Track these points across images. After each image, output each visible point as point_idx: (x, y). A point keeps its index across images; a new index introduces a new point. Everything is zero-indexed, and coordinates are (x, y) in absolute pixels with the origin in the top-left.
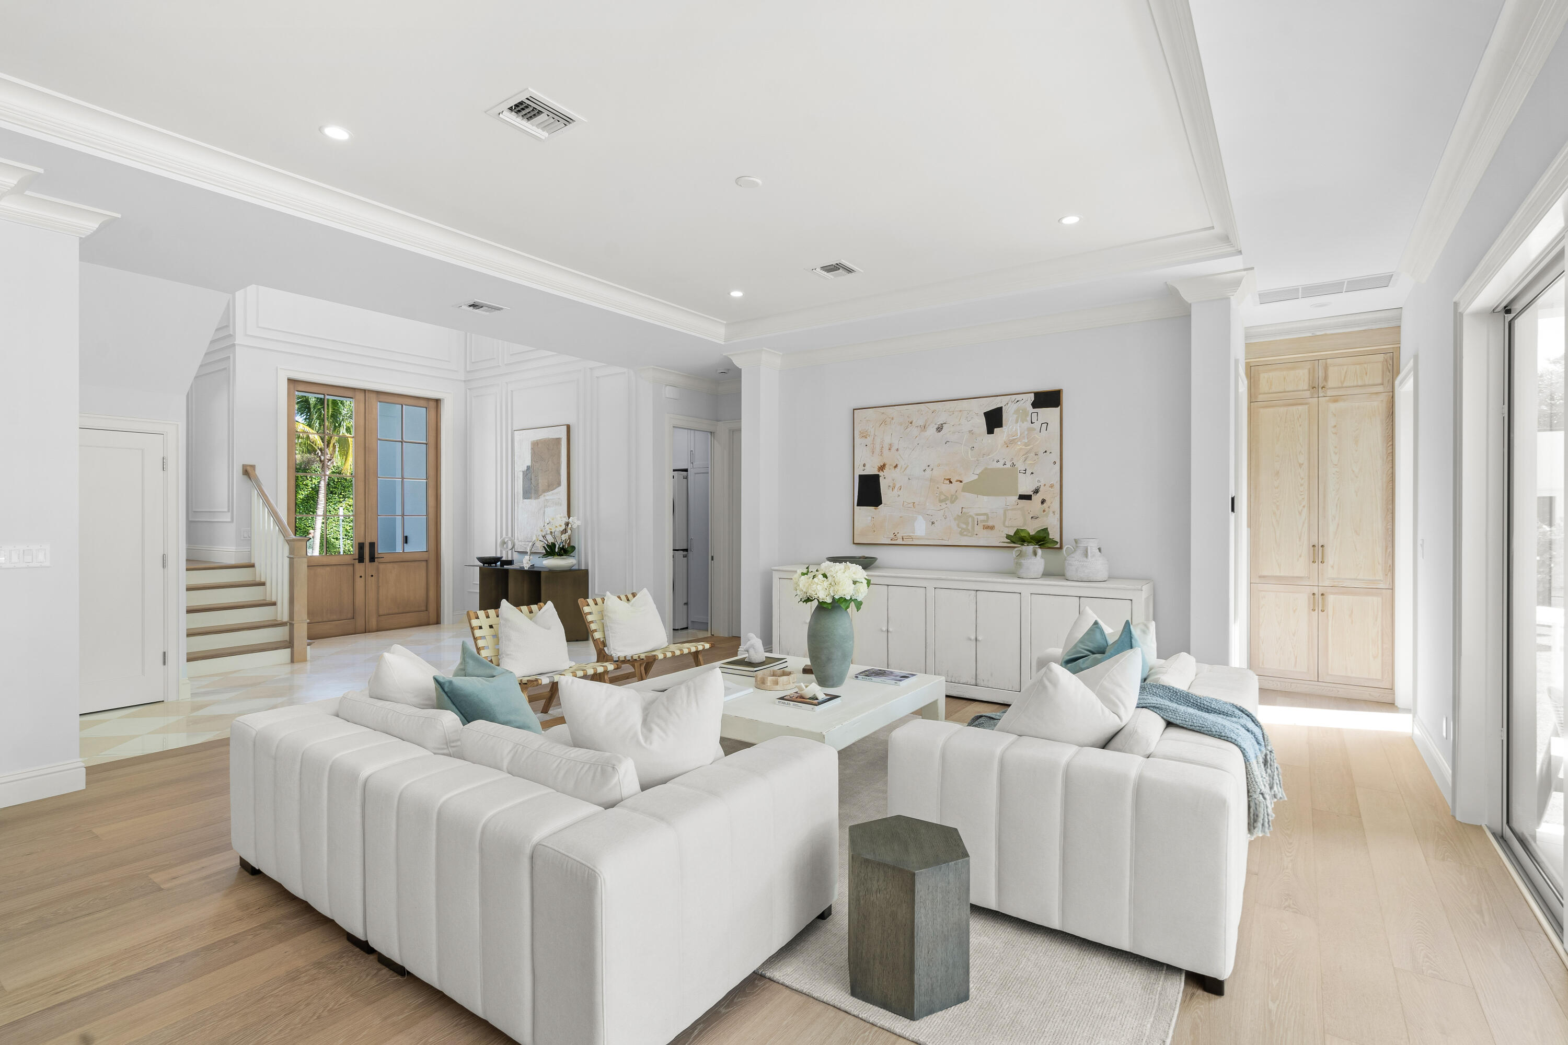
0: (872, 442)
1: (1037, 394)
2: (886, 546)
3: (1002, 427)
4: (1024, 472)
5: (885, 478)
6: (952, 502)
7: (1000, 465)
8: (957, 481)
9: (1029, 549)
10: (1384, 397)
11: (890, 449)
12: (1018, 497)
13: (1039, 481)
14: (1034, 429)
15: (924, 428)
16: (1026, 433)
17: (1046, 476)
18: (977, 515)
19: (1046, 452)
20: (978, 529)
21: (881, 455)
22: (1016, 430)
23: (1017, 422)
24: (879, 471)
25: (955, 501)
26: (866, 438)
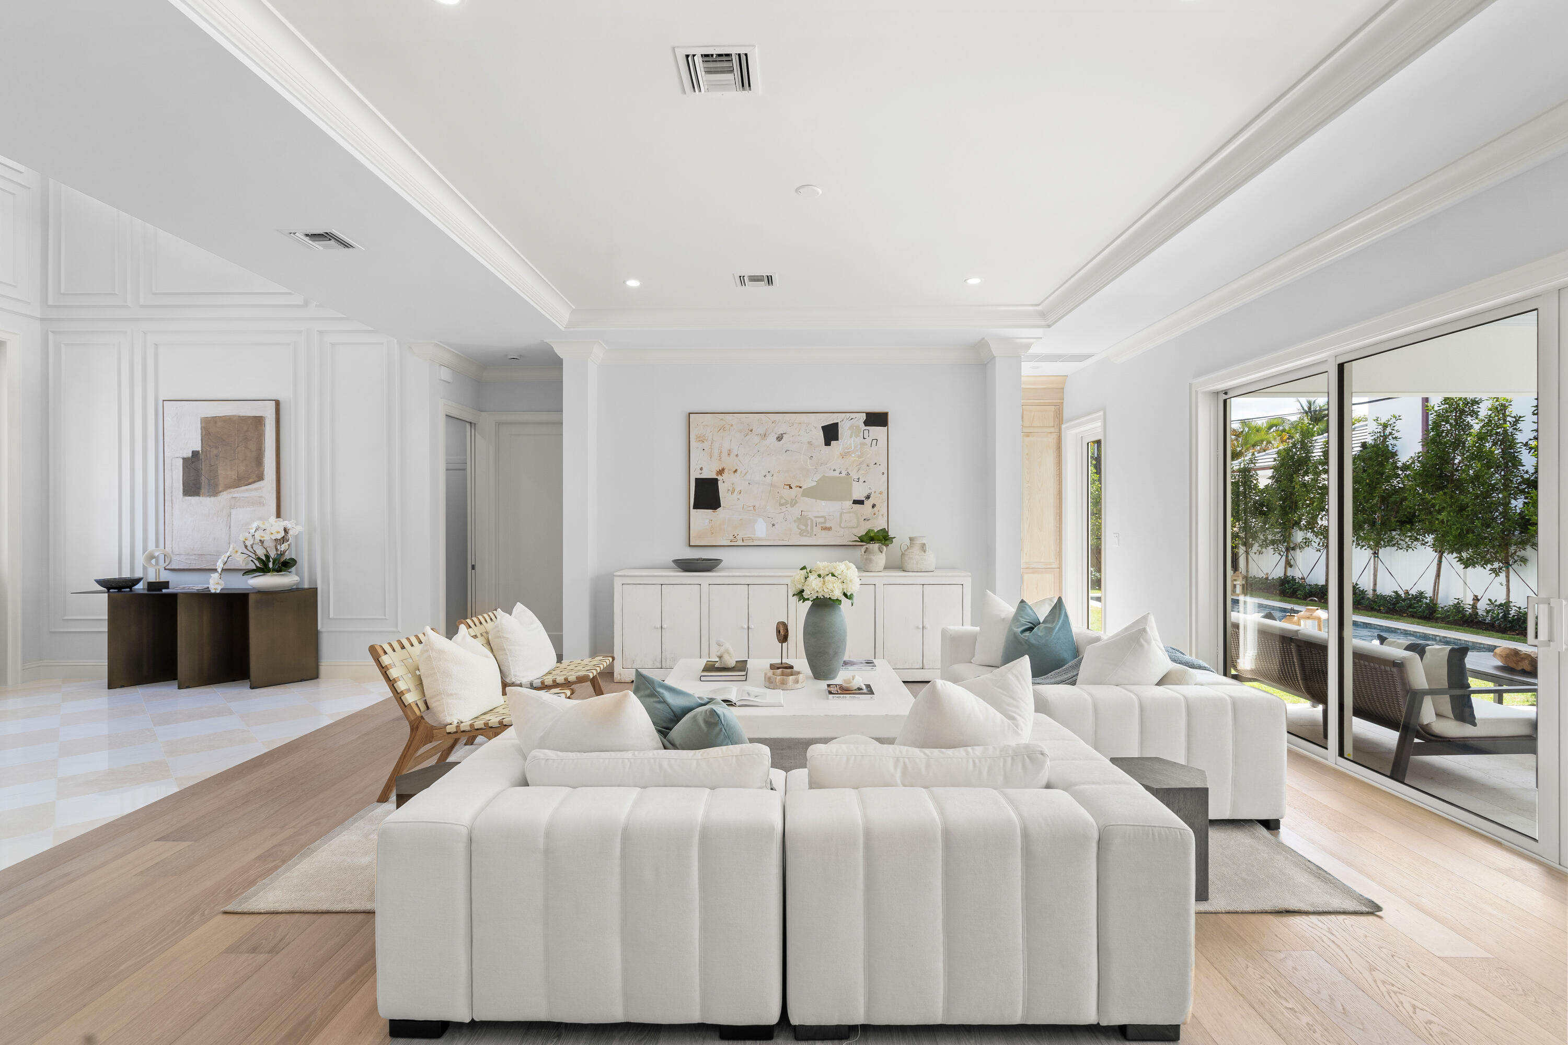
0: (710, 447)
1: (868, 414)
2: (722, 548)
3: (838, 440)
4: (858, 480)
5: (724, 482)
6: (792, 506)
7: (836, 474)
8: (797, 486)
9: (875, 546)
10: (1055, 436)
11: (729, 455)
12: (852, 502)
13: (870, 489)
14: (865, 444)
15: (764, 436)
16: (859, 447)
17: (875, 484)
18: (816, 517)
19: (876, 464)
20: (817, 530)
21: (720, 460)
22: (851, 444)
23: (851, 437)
24: (717, 475)
25: (795, 504)
26: (703, 442)
